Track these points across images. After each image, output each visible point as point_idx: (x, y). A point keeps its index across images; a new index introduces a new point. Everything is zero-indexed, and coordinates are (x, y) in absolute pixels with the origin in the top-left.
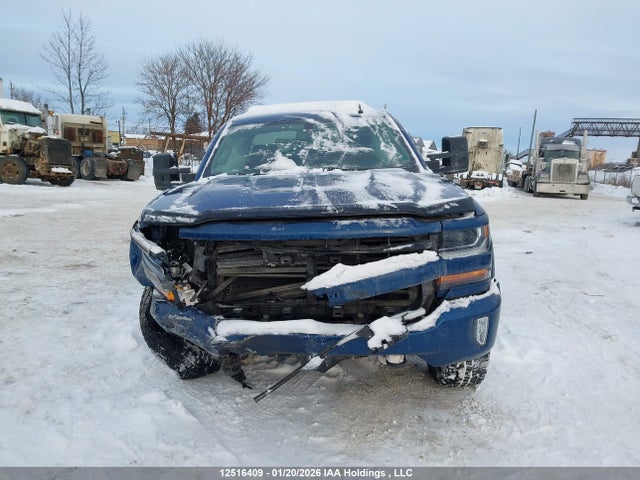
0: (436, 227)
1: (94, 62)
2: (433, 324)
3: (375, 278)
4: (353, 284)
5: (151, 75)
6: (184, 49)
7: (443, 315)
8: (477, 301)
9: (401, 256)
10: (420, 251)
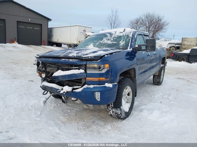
0: (84, 63)
1: (118, 22)
2: (81, 91)
3: (66, 75)
4: (61, 76)
5: (131, 24)
6: (141, 16)
7: (84, 88)
8: (96, 87)
9: (74, 70)
10: (79, 69)
